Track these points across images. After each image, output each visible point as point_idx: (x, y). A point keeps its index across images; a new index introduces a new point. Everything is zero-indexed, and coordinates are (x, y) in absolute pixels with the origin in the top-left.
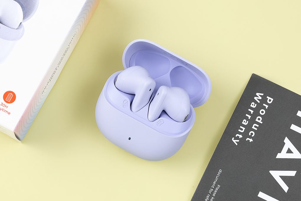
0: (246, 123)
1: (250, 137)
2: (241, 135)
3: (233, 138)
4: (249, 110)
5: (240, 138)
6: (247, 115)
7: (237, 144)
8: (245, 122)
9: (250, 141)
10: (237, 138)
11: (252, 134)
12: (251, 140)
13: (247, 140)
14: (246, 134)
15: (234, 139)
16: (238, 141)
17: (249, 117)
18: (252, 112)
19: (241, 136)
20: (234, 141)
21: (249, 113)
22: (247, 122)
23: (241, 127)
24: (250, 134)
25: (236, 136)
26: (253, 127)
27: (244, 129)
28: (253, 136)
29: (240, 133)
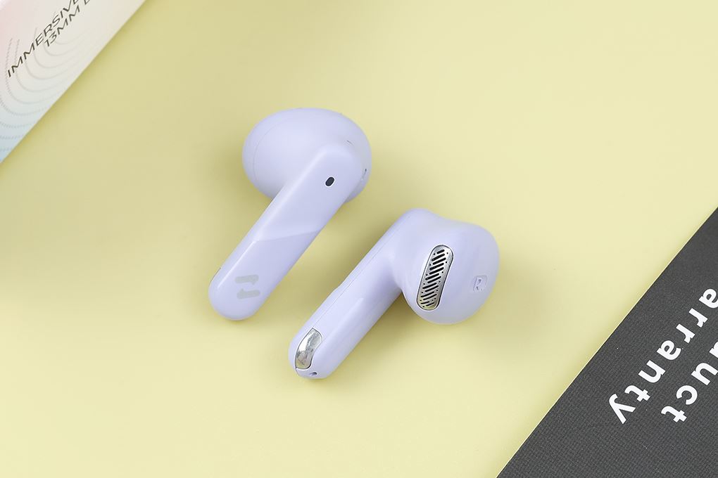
0: (672, 353)
1: (679, 405)
2: (645, 392)
3: (614, 397)
4: (693, 312)
5: (639, 399)
6: (680, 327)
7: (623, 420)
8: (668, 351)
9: (676, 420)
10: (631, 399)
11: (687, 395)
12: (680, 416)
13: (664, 411)
14: (663, 393)
15: (616, 401)
16: (631, 409)
17: (689, 335)
18: (702, 320)
19: (643, 395)
20: (617, 408)
21: (691, 323)
22: (678, 351)
23: (650, 364)
24: (679, 395)
25: (627, 391)
26: (696, 374)
27: (660, 371)
28: (689, 402)
29: (643, 385)
